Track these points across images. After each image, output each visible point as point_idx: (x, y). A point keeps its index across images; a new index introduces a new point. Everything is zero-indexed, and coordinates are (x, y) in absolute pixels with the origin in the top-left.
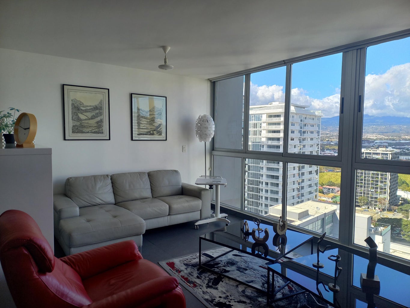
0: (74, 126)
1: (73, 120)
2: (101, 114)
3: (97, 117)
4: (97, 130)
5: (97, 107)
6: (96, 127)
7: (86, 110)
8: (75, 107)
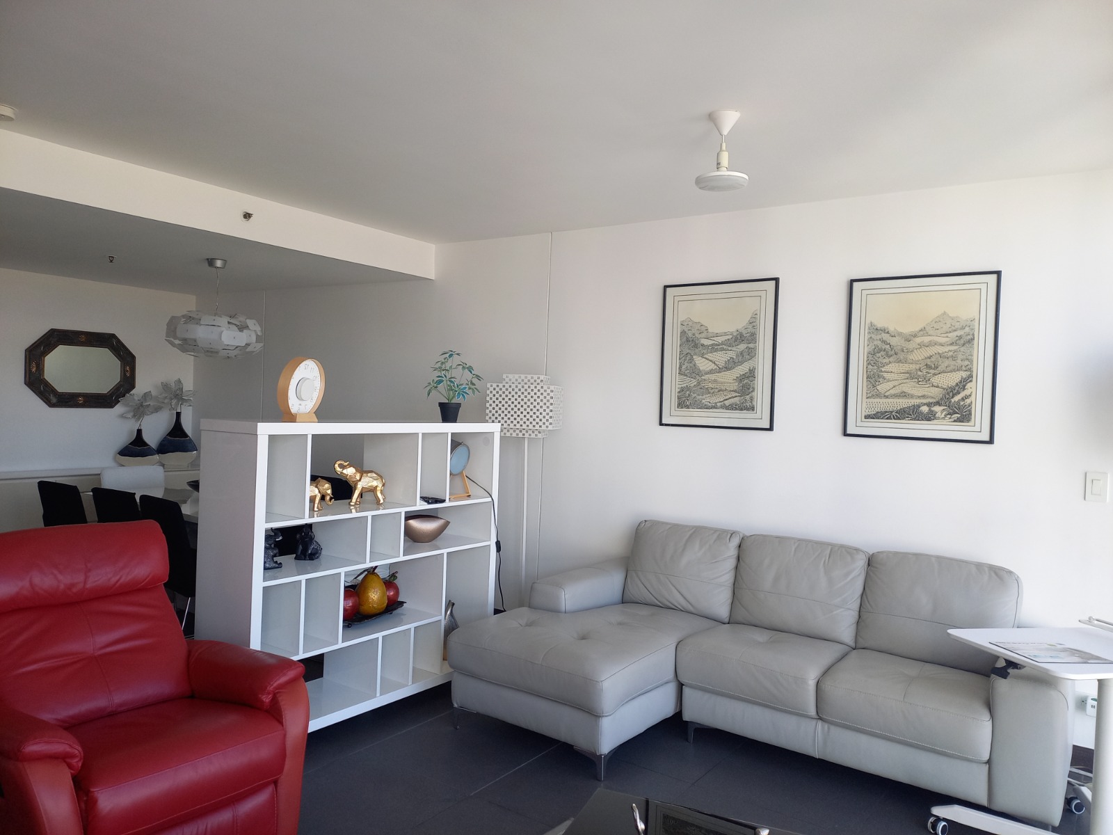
0: (683, 391)
1: (682, 374)
2: (751, 353)
3: (741, 363)
4: (737, 400)
5: (741, 335)
6: (735, 391)
7: (712, 345)
8: (688, 341)
